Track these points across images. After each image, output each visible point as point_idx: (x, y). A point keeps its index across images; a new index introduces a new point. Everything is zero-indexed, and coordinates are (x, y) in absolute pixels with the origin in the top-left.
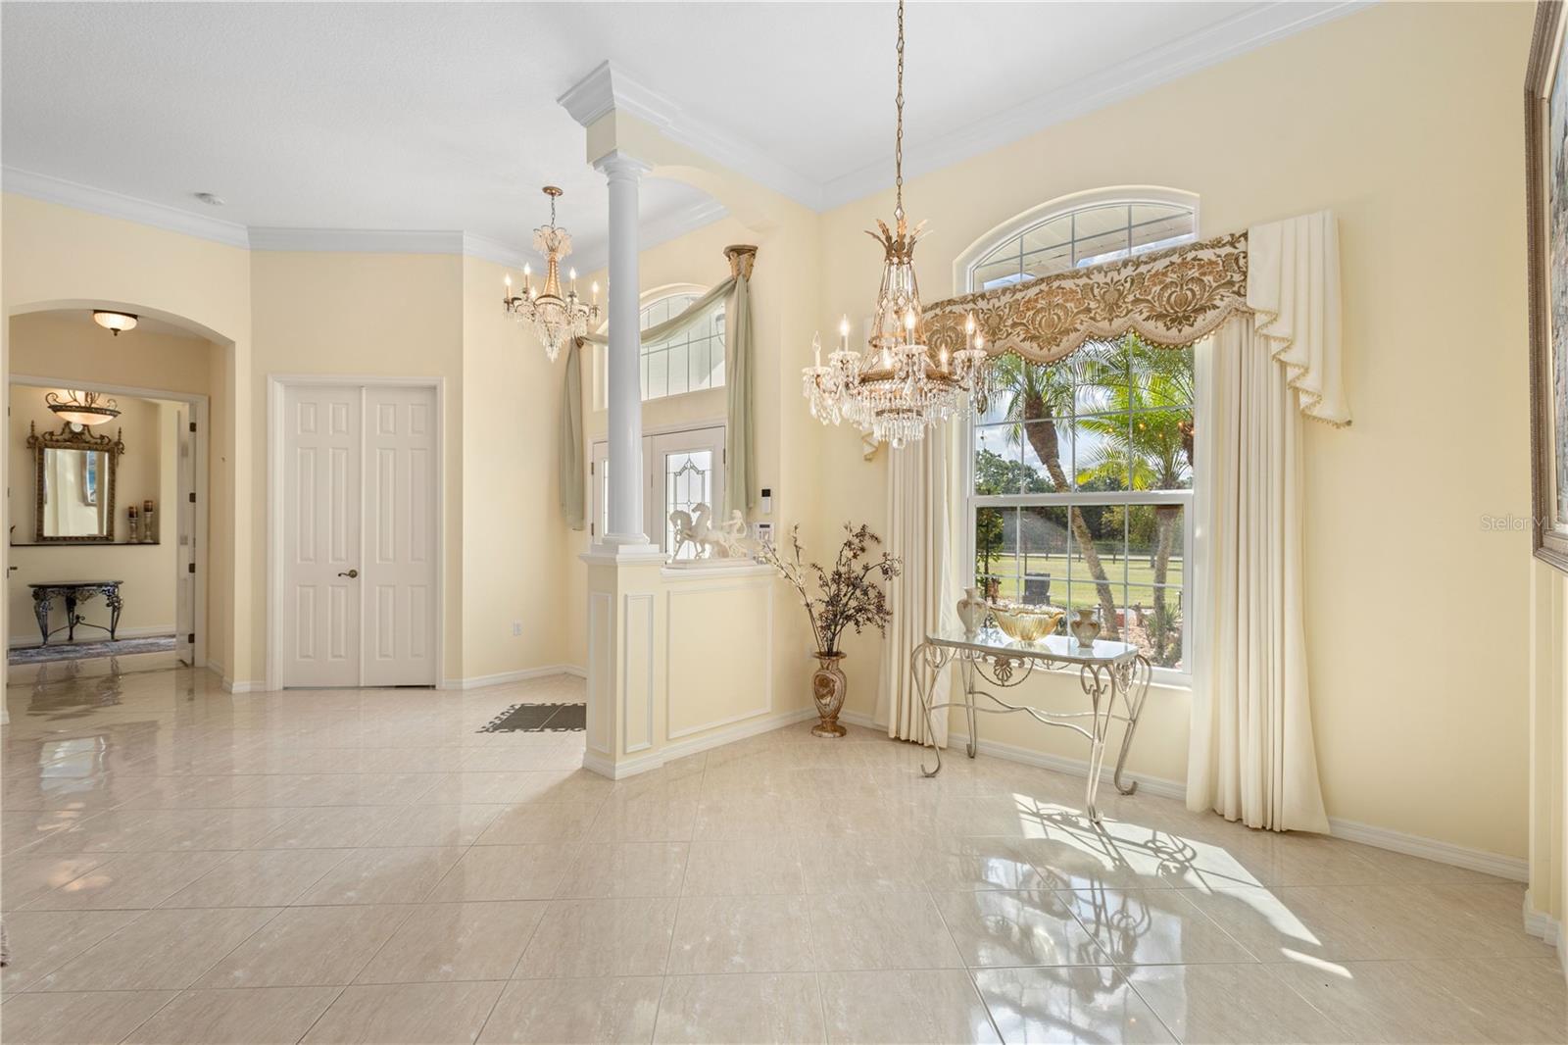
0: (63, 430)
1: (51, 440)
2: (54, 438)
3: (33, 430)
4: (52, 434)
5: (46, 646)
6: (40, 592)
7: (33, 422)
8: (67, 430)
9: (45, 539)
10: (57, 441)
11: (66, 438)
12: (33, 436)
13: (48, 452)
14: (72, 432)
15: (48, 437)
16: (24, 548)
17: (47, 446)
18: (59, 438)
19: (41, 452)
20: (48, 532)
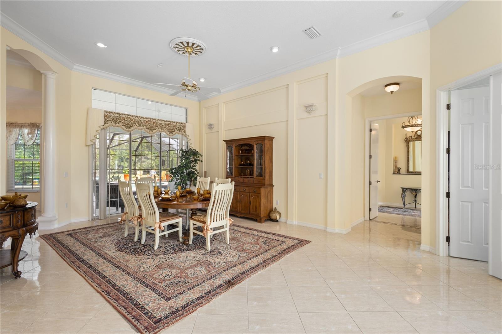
0: (415, 135)
1: (411, 139)
2: (412, 138)
3: (406, 136)
4: (411, 137)
5: (404, 208)
6: (404, 190)
7: (406, 134)
8: (416, 135)
9: (410, 172)
10: (413, 139)
11: (416, 137)
12: (406, 138)
13: (411, 143)
14: (417, 135)
15: (410, 138)
16: (404, 175)
17: (410, 141)
18: (414, 138)
19: (408, 143)
20: (411, 169)
